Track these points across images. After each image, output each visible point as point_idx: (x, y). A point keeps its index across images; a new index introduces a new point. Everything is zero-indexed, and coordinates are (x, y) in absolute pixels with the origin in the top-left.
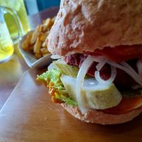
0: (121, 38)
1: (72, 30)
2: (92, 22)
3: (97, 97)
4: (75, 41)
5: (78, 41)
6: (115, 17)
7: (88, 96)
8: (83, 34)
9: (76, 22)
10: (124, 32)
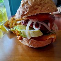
0: (41, 10)
1: (24, 8)
2: (31, 5)
3: (34, 33)
4: (26, 12)
5: (27, 11)
6: (39, 4)
7: (31, 33)
8: (28, 9)
9: (26, 6)
10: (42, 9)
